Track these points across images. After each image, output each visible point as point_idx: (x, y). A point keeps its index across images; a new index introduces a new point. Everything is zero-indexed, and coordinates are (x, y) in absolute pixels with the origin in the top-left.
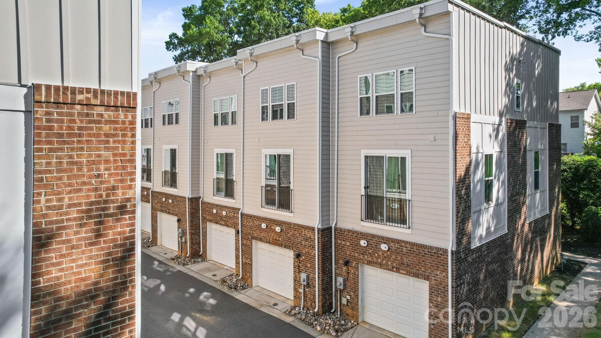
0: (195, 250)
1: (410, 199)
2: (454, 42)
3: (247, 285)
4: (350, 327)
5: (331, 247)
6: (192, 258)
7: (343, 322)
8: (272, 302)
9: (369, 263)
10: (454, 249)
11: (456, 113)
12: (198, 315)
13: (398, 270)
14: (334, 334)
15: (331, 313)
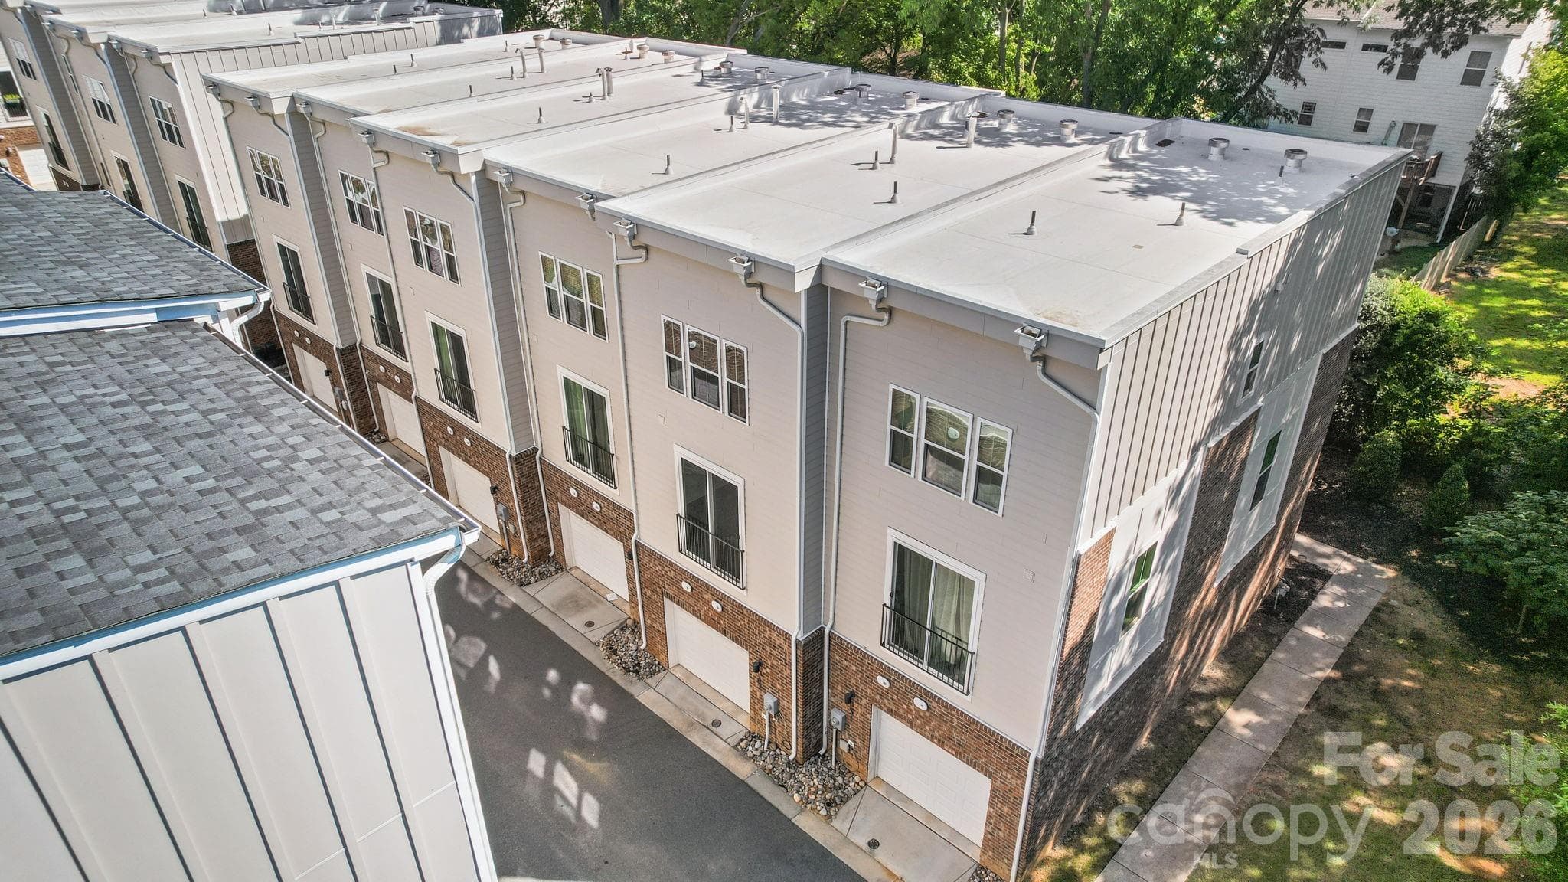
0: (539, 549)
1: (975, 650)
2: (1099, 427)
3: (659, 664)
4: (852, 793)
5: (822, 660)
6: (535, 565)
7: (840, 780)
8: (711, 716)
9: (891, 712)
10: (1040, 757)
11: (1080, 556)
12: (576, 757)
13: (941, 743)
14: (823, 812)
15: (819, 756)
